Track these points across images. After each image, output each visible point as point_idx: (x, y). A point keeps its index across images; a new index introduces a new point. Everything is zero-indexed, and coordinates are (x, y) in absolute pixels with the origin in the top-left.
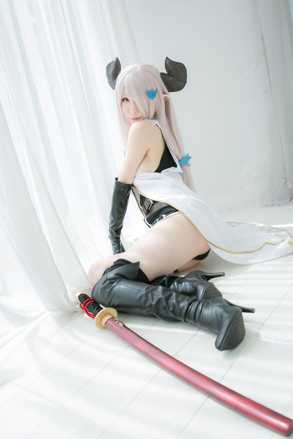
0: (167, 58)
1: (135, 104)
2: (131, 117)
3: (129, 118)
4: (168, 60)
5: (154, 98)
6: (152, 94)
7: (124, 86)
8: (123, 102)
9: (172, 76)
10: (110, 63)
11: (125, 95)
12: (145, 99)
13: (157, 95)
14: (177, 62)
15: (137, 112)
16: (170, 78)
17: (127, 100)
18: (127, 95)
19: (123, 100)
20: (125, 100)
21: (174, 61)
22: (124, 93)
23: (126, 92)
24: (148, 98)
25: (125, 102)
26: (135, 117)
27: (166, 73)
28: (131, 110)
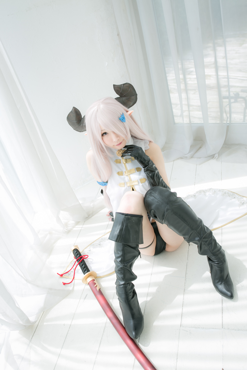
0: (114, 85)
1: (114, 133)
2: (117, 144)
4: (115, 86)
5: (125, 120)
6: (123, 118)
7: (99, 124)
8: (103, 137)
9: (125, 96)
10: (69, 115)
11: (103, 130)
12: (120, 124)
13: (125, 117)
14: (123, 84)
15: (119, 138)
16: (124, 99)
17: (105, 133)
18: (105, 130)
20: (104, 134)
21: (121, 85)
22: (102, 129)
23: (103, 128)
24: (122, 123)
25: (105, 137)
26: (119, 143)
27: (119, 96)
28: (115, 139)
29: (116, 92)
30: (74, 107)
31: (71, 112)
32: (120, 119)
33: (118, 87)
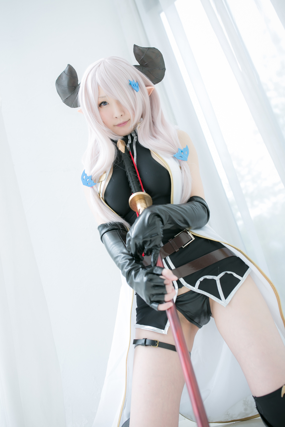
0: (135, 46)
3: (114, 126)
4: (136, 48)
8: (100, 108)
9: (147, 66)
10: (59, 76)
15: (123, 114)
17: (105, 103)
18: (105, 97)
19: (100, 105)
20: (102, 104)
21: (145, 48)
22: (101, 96)
23: (103, 93)
25: (104, 107)
27: (138, 64)
28: (117, 113)
29: (135, 57)
30: (69, 65)
31: (64, 72)
32: (130, 84)
33: (140, 49)
